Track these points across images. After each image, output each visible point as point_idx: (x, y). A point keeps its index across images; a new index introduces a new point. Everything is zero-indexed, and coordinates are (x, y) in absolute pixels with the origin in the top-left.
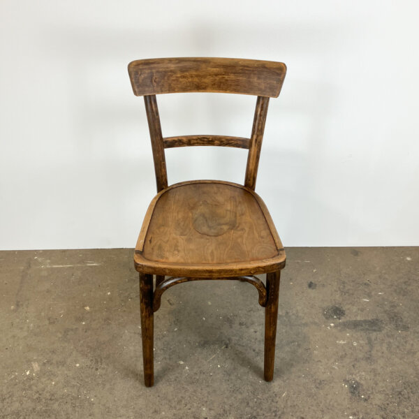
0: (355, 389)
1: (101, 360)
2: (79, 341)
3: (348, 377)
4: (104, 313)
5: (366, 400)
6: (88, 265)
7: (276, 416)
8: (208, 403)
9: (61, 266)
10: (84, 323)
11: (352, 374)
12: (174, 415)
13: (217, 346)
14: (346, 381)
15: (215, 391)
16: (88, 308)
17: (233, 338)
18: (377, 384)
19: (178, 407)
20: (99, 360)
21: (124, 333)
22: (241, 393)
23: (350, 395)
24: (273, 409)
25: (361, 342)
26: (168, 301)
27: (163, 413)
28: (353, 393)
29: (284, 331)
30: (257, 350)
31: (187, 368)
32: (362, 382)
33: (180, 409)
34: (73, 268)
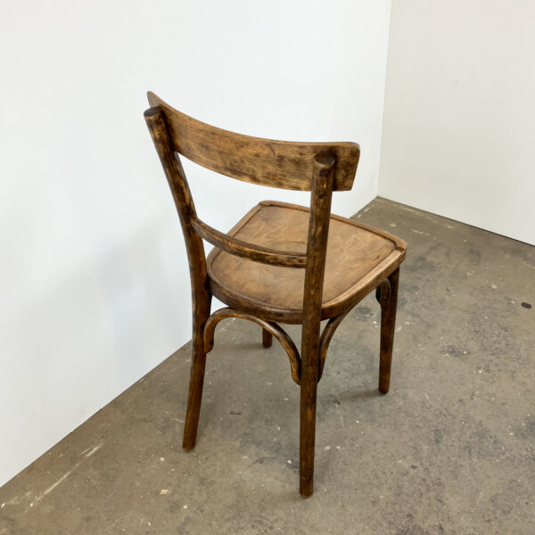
0: (453, 352)
1: (261, 517)
2: (210, 524)
3: (439, 348)
4: (190, 479)
5: (469, 353)
6: (89, 455)
7: (445, 415)
8: (396, 455)
9: (56, 485)
10: (185, 507)
11: (438, 344)
12: (390, 489)
13: (331, 410)
14: (442, 352)
15: (385, 442)
16: (164, 491)
17: (332, 392)
18: (458, 338)
19: (383, 481)
20: (258, 519)
21: (240, 475)
22: (402, 425)
23: (457, 358)
24: (438, 412)
25: (408, 318)
26: (232, 413)
27: (381, 497)
28: (456, 356)
29: (354, 354)
30: (362, 385)
31: (338, 447)
32: (450, 344)
33: (386, 481)
34: (74, 474)
